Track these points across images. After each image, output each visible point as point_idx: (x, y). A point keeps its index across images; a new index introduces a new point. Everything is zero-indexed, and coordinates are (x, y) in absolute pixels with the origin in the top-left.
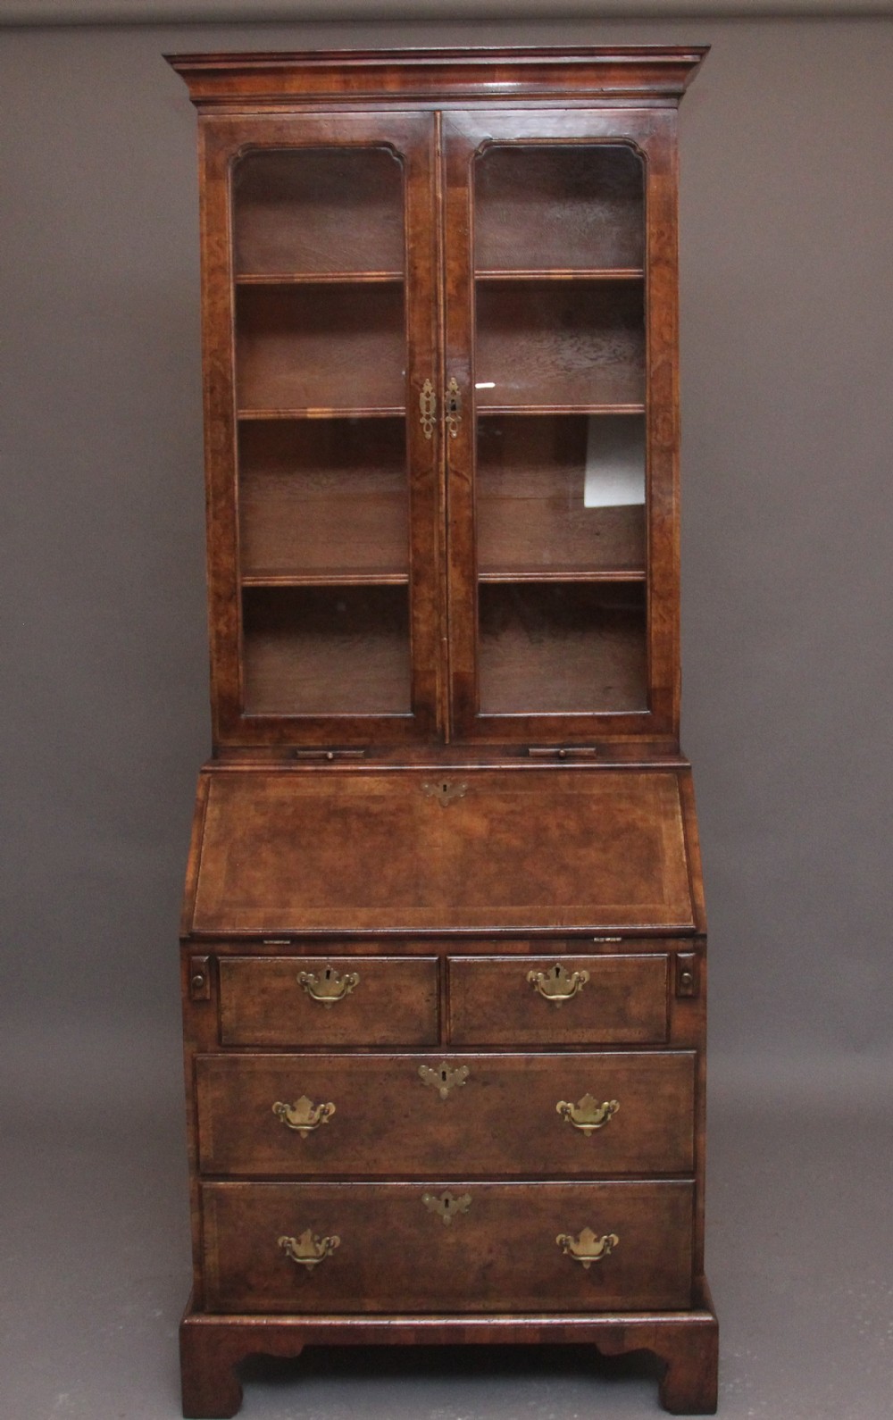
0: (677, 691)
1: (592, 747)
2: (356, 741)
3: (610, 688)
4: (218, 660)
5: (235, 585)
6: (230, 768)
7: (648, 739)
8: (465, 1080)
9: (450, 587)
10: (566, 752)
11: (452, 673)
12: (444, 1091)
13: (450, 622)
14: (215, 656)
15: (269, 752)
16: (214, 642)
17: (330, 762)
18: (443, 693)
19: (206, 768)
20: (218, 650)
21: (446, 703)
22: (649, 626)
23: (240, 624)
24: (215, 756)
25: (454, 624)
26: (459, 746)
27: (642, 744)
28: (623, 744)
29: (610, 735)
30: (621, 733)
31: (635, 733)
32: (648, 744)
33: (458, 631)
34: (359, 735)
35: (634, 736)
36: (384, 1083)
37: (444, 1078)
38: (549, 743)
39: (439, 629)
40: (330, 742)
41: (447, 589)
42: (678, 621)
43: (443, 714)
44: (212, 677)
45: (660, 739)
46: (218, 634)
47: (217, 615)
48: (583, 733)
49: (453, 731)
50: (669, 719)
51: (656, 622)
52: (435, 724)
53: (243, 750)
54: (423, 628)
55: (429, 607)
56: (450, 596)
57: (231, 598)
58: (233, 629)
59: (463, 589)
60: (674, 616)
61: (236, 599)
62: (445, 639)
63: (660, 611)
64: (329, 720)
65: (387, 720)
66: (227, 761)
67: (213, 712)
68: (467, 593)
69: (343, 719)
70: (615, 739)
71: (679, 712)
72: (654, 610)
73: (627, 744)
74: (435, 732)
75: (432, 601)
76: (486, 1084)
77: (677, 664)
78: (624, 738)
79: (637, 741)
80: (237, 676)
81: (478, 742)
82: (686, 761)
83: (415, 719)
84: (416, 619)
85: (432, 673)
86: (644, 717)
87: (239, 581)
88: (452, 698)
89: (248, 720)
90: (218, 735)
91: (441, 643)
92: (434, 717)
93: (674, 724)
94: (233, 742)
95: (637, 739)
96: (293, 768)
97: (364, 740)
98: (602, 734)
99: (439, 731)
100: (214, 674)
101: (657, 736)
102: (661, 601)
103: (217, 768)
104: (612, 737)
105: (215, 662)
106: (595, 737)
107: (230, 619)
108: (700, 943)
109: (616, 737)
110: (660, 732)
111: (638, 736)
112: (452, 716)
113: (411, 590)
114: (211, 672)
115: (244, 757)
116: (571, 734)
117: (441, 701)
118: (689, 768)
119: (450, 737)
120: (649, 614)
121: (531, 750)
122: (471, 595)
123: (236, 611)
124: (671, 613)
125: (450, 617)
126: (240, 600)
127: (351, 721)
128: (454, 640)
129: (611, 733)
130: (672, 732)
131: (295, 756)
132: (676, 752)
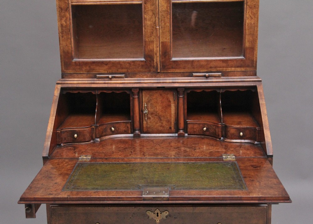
0: (256, 49)
1: (220, 73)
2: (120, 70)
3: (225, 49)
4: (62, 37)
5: (68, 4)
6: (69, 82)
7: (243, 69)
8: (166, 217)
9: (160, 4)
10: (209, 75)
11: (161, 42)
12: (158, 221)
13: (160, 20)
14: (61, 34)
15: (85, 75)
16: (60, 29)
17: (111, 79)
18: (156, 50)
19: (59, 82)
20: (62, 33)
21: (158, 54)
22: (244, 21)
23: (71, 21)
24: (63, 77)
25: (161, 21)
26: (164, 73)
27: (241, 71)
28: (232, 71)
29: (227, 68)
30: (232, 67)
31: (238, 67)
32: (243, 71)
33: (163, 24)
34: (122, 69)
35: (237, 68)
36: (132, 217)
37: (158, 216)
38: (201, 71)
39: (155, 23)
40: (110, 71)
41: (159, 5)
42: (258, 18)
43: (157, 59)
44: (60, 44)
45: (248, 69)
46: (62, 25)
47: (61, 17)
48: (216, 67)
49: (161, 67)
50: (253, 61)
51: (248, 19)
52: (154, 63)
53: (75, 75)
54: (149, 23)
55: (150, 13)
56: (160, 9)
57: (67, 9)
58: (68, 23)
59: (166, 5)
60: (256, 16)
61: (69, 10)
62: (158, 27)
63: (251, 14)
64: (110, 62)
65: (134, 62)
66: (68, 79)
67: (61, 58)
68: (167, 7)
69: (116, 62)
70: (229, 69)
71: (256, 58)
72: (247, 14)
73: (234, 71)
74: (154, 67)
75: (152, 11)
76: (175, 218)
77: (257, 37)
78: (233, 69)
79: (239, 70)
80: (71, 44)
81: (171, 71)
82: (259, 78)
83: (145, 62)
84: (145, 19)
85: (153, 42)
86: (242, 60)
87: (70, 2)
88: (161, 52)
89: (75, 62)
90: (63, 69)
91: (156, 29)
92: (154, 61)
93: (255, 63)
94: (70, 71)
95: (239, 69)
96: (95, 82)
97: (124, 70)
98: (223, 67)
99: (155, 66)
100: (61, 43)
101: (247, 68)
102: (251, 10)
103: (63, 82)
104: (228, 68)
105: (61, 37)
106: (221, 69)
107: (66, 19)
108: (270, 159)
109: (230, 68)
110: (248, 66)
111: (239, 68)
112: (161, 60)
113: (143, 6)
114: (60, 42)
115: (74, 78)
116: (211, 67)
117: (156, 54)
118: (261, 81)
119: (160, 69)
120: (245, 15)
121: (194, 74)
122: (169, 8)
123: (69, 15)
124: (255, 15)
125: (160, 18)
126: (71, 10)
127: (119, 63)
128: (162, 27)
129: (227, 67)
130: (253, 67)
131: (95, 77)
132: (255, 74)
